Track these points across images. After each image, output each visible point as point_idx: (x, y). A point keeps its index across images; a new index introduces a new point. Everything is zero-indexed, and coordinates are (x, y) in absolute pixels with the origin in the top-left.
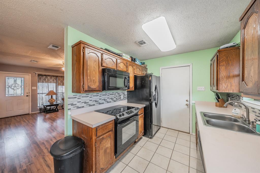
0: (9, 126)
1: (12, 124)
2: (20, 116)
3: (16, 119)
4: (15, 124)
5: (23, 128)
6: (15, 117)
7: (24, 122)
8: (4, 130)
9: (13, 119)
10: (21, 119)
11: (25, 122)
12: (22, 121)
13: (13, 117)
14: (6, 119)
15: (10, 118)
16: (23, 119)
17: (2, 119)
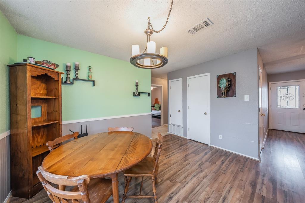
0: (279, 139)
1: (282, 139)
2: (293, 133)
3: (287, 135)
4: (286, 139)
5: (294, 148)
6: (288, 133)
7: (297, 142)
8: (273, 141)
9: (284, 134)
10: (295, 137)
11: (299, 141)
12: (295, 139)
13: (285, 132)
14: (278, 132)
15: (281, 132)
16: (296, 137)
17: (274, 131)
